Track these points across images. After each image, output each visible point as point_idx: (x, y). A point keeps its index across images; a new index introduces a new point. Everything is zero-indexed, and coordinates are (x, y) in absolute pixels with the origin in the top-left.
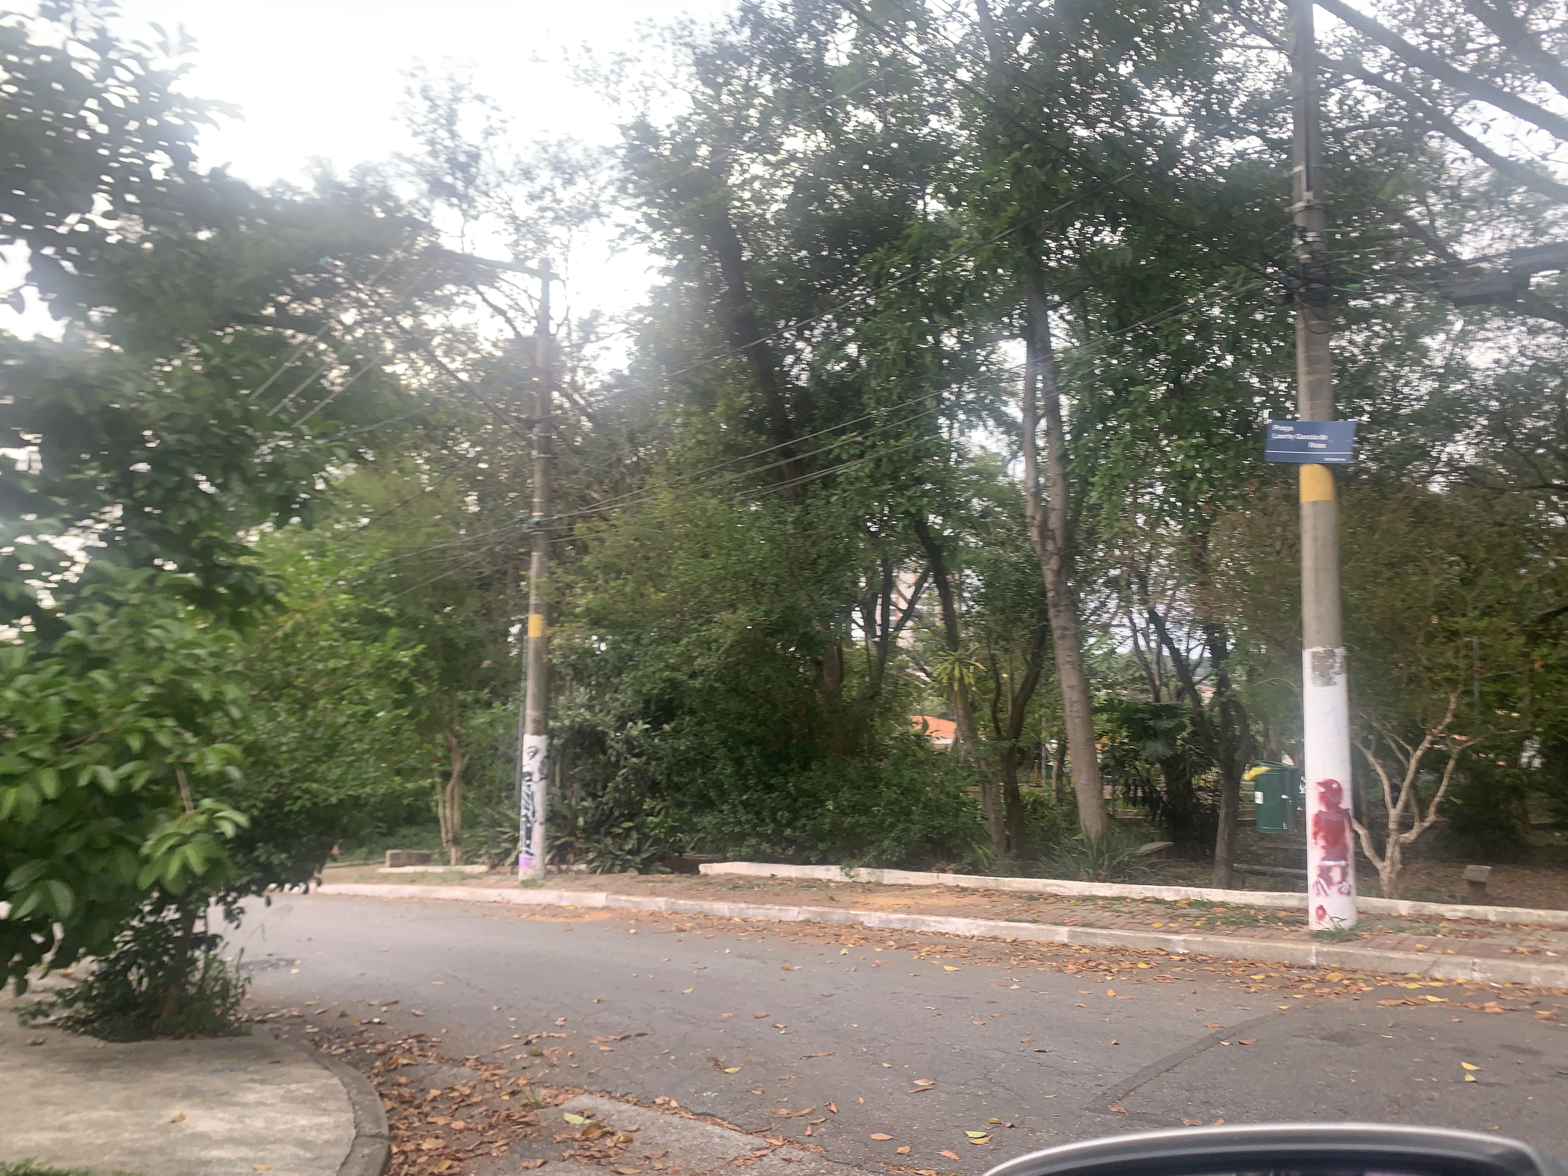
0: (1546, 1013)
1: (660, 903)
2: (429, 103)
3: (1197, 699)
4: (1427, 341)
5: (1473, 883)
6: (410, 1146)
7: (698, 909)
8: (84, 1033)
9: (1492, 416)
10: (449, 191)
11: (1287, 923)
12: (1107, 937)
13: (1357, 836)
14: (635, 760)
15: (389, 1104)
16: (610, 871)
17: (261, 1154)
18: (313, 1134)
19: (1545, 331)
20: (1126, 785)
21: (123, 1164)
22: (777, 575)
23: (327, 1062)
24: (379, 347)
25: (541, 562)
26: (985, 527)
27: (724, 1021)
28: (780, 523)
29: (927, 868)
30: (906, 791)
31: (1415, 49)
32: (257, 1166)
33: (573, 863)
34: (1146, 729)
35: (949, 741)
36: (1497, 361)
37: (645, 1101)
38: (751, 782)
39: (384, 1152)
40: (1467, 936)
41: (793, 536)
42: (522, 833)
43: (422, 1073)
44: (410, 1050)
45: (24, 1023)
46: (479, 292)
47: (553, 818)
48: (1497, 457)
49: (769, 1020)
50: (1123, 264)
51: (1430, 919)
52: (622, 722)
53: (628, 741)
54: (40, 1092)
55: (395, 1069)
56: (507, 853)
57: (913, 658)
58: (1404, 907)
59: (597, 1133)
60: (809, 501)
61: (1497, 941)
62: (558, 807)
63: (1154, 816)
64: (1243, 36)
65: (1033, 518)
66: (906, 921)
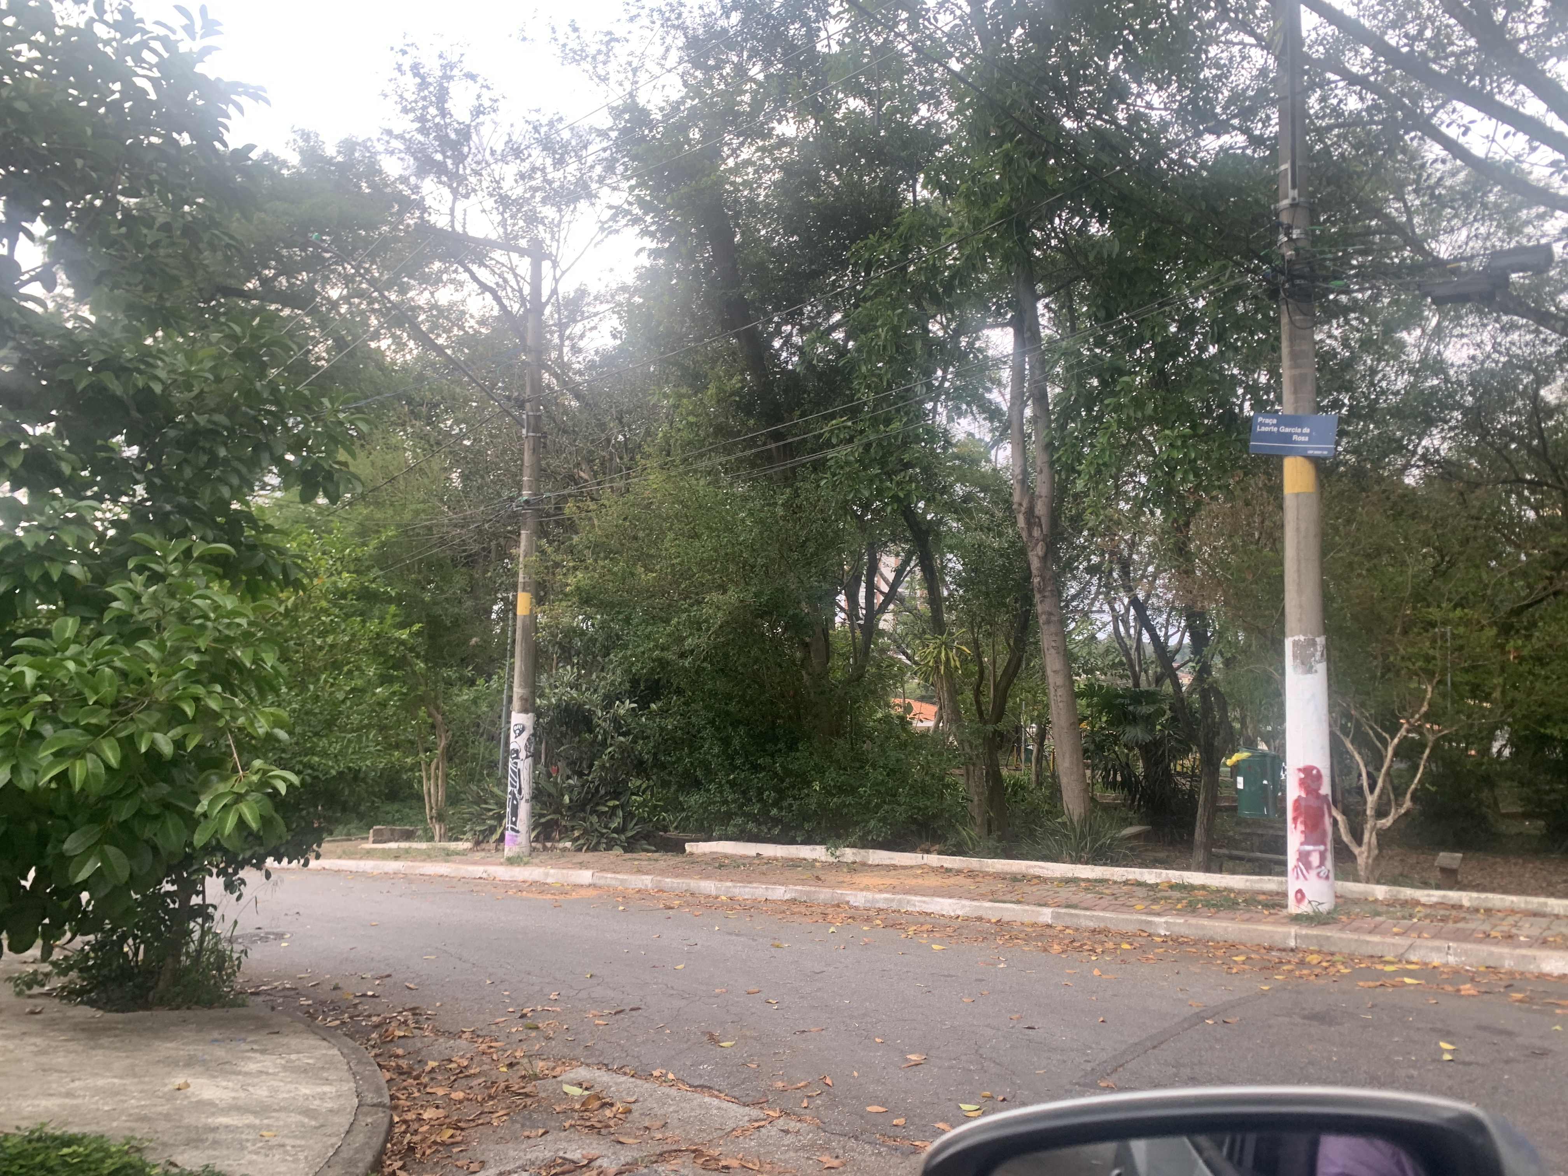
0: (1519, 996)
1: (646, 881)
2: (418, 80)
3: (1177, 685)
4: (1404, 335)
5: (1443, 870)
6: (411, 1116)
7: (685, 887)
8: (81, 1003)
9: (1466, 411)
10: (440, 169)
11: (1266, 906)
12: (1090, 918)
13: (1335, 822)
14: (621, 739)
15: (388, 1075)
16: (595, 849)
17: (266, 1121)
18: (317, 1102)
19: (1519, 328)
20: (1106, 770)
21: (132, 1130)
22: (767, 557)
23: (326, 1034)
24: (365, 323)
25: (529, 539)
26: (968, 512)
27: (717, 996)
28: (769, 505)
29: (912, 850)
30: (891, 773)
31: (1396, 50)
32: (264, 1133)
33: (559, 841)
34: (1125, 714)
35: (931, 724)
36: (1473, 358)
37: (642, 1074)
38: (738, 762)
39: (386, 1120)
40: (1442, 920)
41: (784, 518)
42: (508, 810)
43: (419, 1045)
44: (405, 1022)
45: (19, 994)
46: (468, 270)
47: (538, 795)
48: (1471, 452)
49: (763, 996)
50: (1109, 256)
51: (1405, 903)
52: (609, 701)
53: (615, 720)
54: (43, 1059)
55: (392, 1041)
56: (492, 830)
57: (895, 641)
58: (1380, 892)
59: (597, 1104)
60: (798, 484)
61: (1471, 925)
62: (543, 782)
63: (1133, 801)
64: (1226, 32)
65: (1020, 505)
66: (892, 900)
